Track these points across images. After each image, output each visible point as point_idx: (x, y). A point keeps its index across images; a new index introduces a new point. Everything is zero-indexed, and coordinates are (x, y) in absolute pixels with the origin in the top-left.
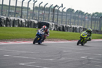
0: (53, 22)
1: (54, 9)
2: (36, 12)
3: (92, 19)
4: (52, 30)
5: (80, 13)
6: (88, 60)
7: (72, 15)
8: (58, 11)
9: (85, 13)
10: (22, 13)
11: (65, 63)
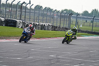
2: (3, 9)
3: (61, 17)
5: (49, 10)
6: (57, 58)
7: (40, 12)
8: (26, 8)
9: (54, 10)
11: (33, 62)
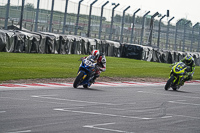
0: (150, 45)
1: (152, 21)
2: (117, 25)
4: (149, 60)
7: (187, 32)
8: (160, 23)
10: (89, 27)
11: (172, 125)
